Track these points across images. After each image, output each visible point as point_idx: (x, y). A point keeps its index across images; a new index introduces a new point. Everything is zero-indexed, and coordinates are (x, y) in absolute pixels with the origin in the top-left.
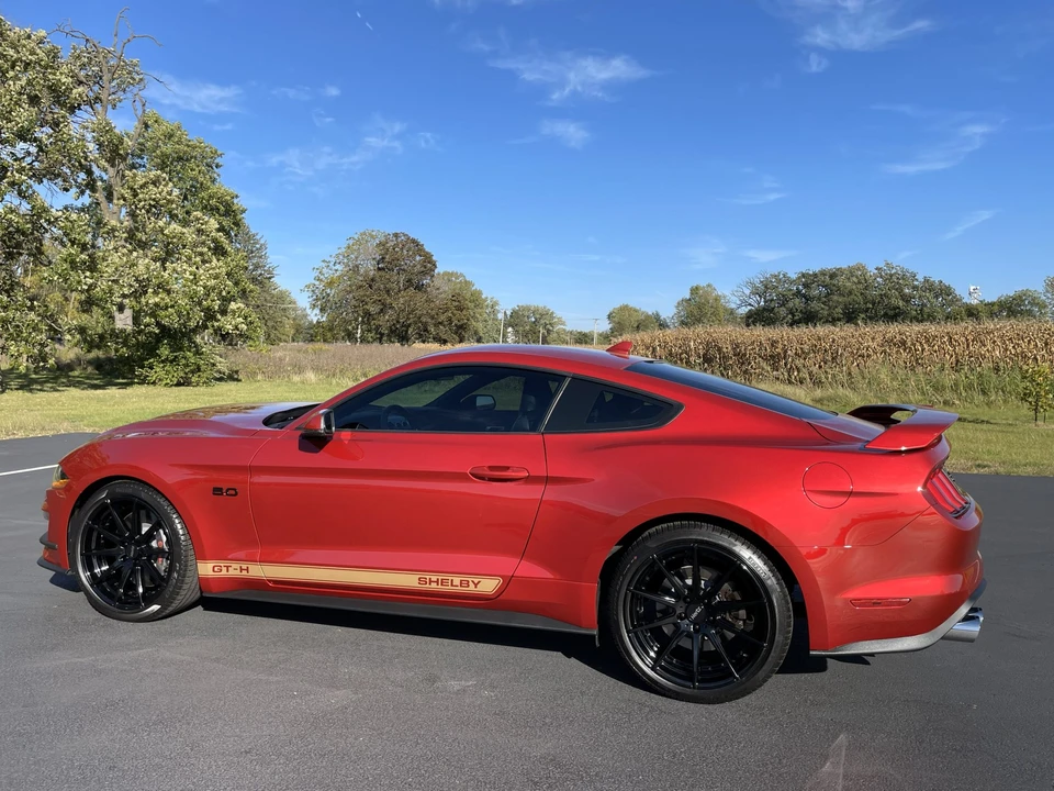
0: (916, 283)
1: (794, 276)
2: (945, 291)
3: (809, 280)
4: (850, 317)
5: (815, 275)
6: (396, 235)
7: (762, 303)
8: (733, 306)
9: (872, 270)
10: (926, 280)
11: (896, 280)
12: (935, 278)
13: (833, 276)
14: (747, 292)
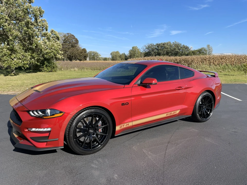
0: (181, 46)
1: (155, 45)
2: (187, 48)
3: (158, 45)
4: (167, 54)
5: (160, 44)
6: (68, 34)
7: (148, 51)
8: (142, 51)
9: (172, 43)
10: (183, 45)
11: (177, 46)
12: (185, 45)
13: (164, 44)
14: (145, 48)
